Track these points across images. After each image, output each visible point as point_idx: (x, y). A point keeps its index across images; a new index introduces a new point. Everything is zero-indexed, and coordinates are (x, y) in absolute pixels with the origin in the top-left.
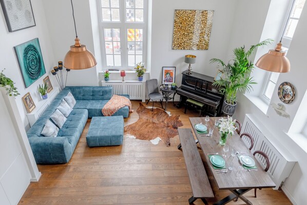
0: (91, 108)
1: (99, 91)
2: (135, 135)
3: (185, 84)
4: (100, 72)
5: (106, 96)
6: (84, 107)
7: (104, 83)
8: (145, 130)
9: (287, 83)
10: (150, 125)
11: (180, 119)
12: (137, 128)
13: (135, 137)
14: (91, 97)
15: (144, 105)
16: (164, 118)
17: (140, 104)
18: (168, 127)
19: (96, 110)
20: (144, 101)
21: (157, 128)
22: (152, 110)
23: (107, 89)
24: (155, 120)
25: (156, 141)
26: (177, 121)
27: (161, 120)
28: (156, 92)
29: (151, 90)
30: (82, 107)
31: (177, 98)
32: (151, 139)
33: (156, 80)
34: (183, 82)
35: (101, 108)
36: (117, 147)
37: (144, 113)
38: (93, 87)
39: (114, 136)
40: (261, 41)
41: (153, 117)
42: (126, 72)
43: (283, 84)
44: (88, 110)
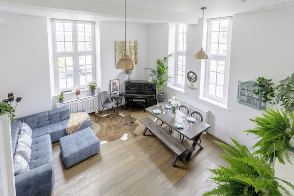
0: (53, 131)
1: (57, 114)
2: (106, 140)
3: (129, 89)
4: (54, 96)
5: (65, 116)
6: (45, 133)
7: (59, 105)
8: (111, 133)
9: (190, 72)
10: (113, 128)
11: (132, 116)
12: (104, 134)
13: (107, 142)
14: (48, 122)
15: (99, 115)
16: (120, 119)
17: (95, 115)
18: (127, 124)
19: (59, 131)
20: (97, 112)
21: (120, 128)
22: (108, 117)
23: (64, 109)
24: (114, 123)
25: (125, 137)
26: (131, 118)
27: (119, 122)
28: (107, 101)
29: (103, 100)
30: (43, 134)
31: (124, 102)
32: (120, 137)
33: (106, 92)
34: (127, 89)
35: (64, 128)
36: (96, 155)
37: (102, 121)
38: (49, 112)
39: (93, 145)
40: (169, 54)
41: (112, 122)
42: (80, 90)
43: (189, 73)
44: (50, 134)
